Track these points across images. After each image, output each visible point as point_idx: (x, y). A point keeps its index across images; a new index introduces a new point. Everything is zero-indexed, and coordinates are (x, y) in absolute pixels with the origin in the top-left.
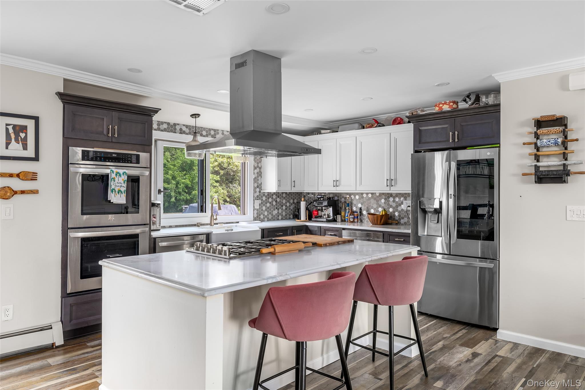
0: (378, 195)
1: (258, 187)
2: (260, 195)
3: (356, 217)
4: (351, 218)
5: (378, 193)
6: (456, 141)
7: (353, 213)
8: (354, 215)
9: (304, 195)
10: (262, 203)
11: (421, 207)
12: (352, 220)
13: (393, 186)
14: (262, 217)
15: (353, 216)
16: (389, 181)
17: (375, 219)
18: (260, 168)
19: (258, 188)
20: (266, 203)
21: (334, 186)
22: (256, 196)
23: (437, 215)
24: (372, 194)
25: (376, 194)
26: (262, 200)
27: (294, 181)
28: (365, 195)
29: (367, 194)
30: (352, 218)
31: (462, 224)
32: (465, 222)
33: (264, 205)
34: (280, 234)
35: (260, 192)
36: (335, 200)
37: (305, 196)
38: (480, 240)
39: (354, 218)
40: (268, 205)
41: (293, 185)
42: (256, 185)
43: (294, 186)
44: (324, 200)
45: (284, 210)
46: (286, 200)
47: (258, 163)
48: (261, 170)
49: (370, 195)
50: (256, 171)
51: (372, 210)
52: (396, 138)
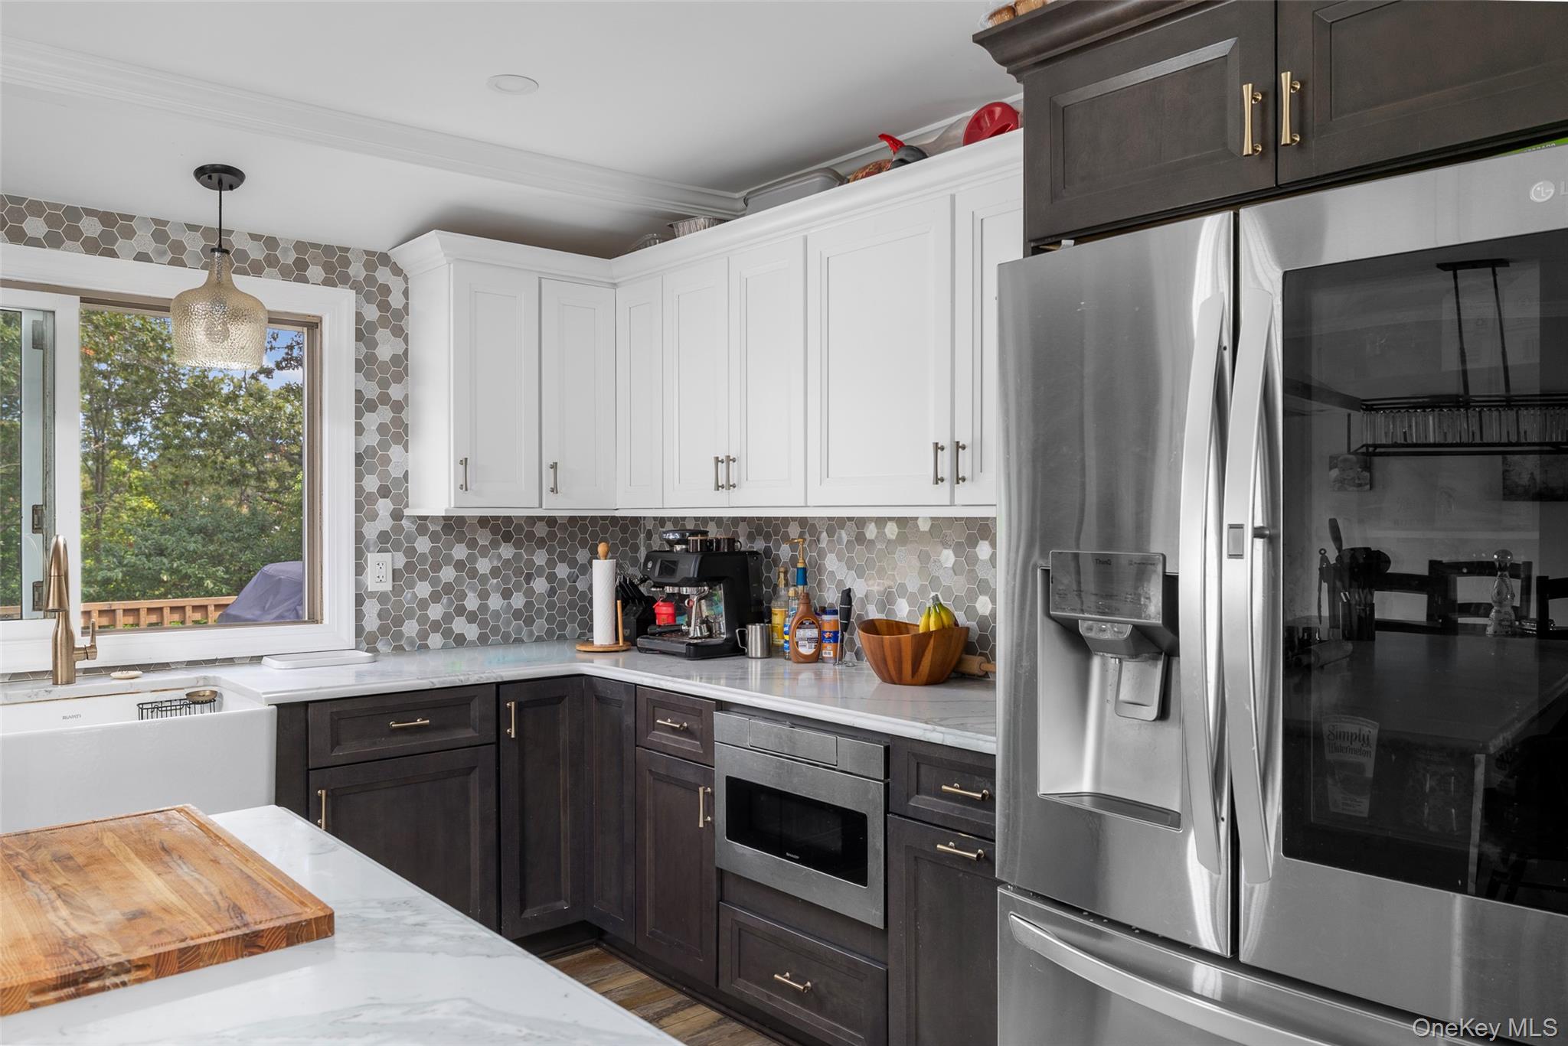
0: (924, 527)
1: (384, 492)
2: (397, 529)
3: (827, 635)
4: (802, 639)
5: (925, 518)
6: (1285, 138)
7: (813, 613)
8: (819, 627)
9: (648, 528)
10: (409, 567)
11: (1051, 613)
12: (807, 650)
13: (964, 479)
14: (411, 628)
15: (813, 633)
16: (945, 457)
17: (888, 653)
18: (398, 407)
19: (385, 496)
20: (436, 567)
21: (718, 487)
22: (371, 531)
23: (1160, 665)
24: (901, 521)
25: (920, 523)
26: (411, 552)
27: (554, 466)
28: (871, 532)
29: (881, 522)
30: (810, 640)
31: (1327, 749)
32: (1343, 736)
33: (423, 576)
34: (419, 722)
35: (397, 515)
36: (744, 552)
37: (649, 530)
38: (1463, 890)
39: (819, 641)
40: (448, 574)
41: (548, 482)
42: (371, 483)
43: (552, 491)
44: (687, 551)
45: (541, 594)
46: (550, 552)
47: (384, 384)
48: (403, 415)
49: (891, 530)
50: (372, 420)
51: (900, 601)
52: (979, 216)
